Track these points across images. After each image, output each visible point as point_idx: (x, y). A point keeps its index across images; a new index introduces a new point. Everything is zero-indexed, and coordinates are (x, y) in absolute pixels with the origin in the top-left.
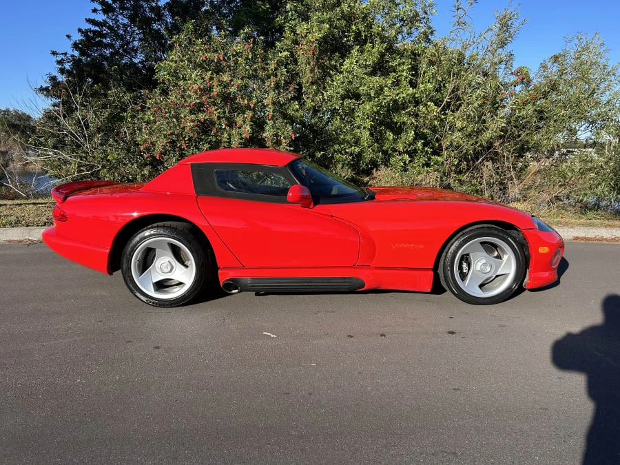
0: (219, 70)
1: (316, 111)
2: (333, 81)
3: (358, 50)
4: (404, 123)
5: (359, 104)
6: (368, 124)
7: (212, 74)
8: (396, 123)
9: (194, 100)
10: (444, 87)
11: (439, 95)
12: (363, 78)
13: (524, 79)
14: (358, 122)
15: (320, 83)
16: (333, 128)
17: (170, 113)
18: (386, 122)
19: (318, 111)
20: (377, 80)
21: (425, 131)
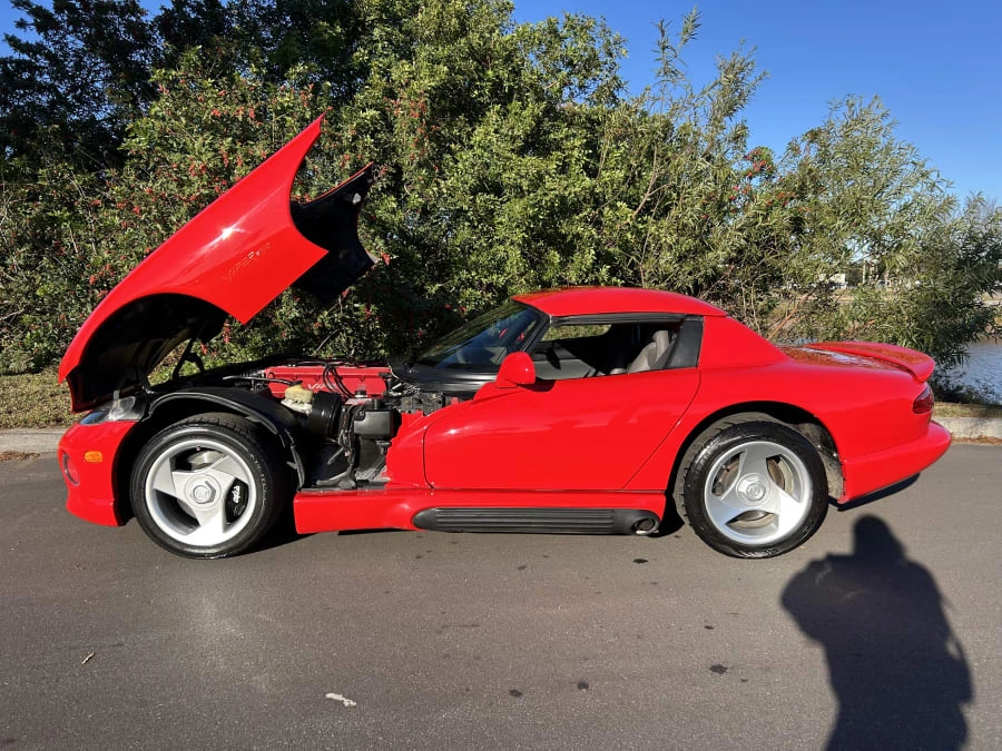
0: (246, 136)
1: (425, 212)
2: (456, 162)
3: (498, 112)
4: (578, 236)
5: (502, 202)
6: (519, 236)
7: (234, 142)
8: (565, 236)
9: (197, 188)
10: (640, 176)
11: (632, 191)
12: (509, 159)
13: (764, 167)
14: (501, 233)
15: (434, 165)
16: (458, 242)
17: (149, 213)
18: (546, 235)
19: (430, 213)
20: (531, 162)
21: (611, 250)
